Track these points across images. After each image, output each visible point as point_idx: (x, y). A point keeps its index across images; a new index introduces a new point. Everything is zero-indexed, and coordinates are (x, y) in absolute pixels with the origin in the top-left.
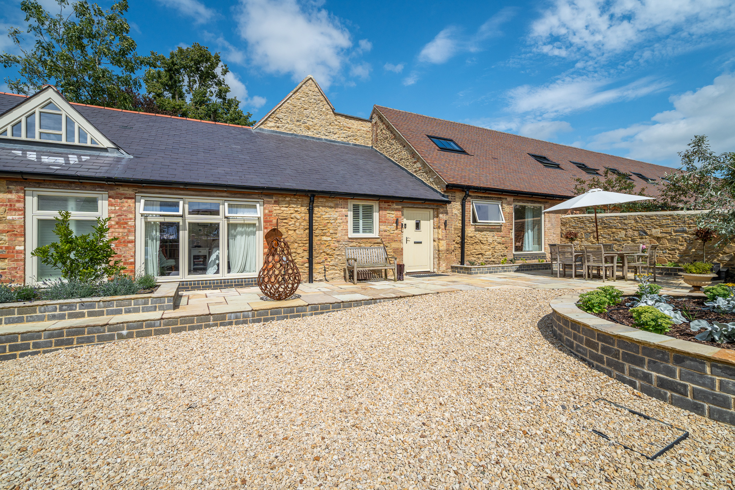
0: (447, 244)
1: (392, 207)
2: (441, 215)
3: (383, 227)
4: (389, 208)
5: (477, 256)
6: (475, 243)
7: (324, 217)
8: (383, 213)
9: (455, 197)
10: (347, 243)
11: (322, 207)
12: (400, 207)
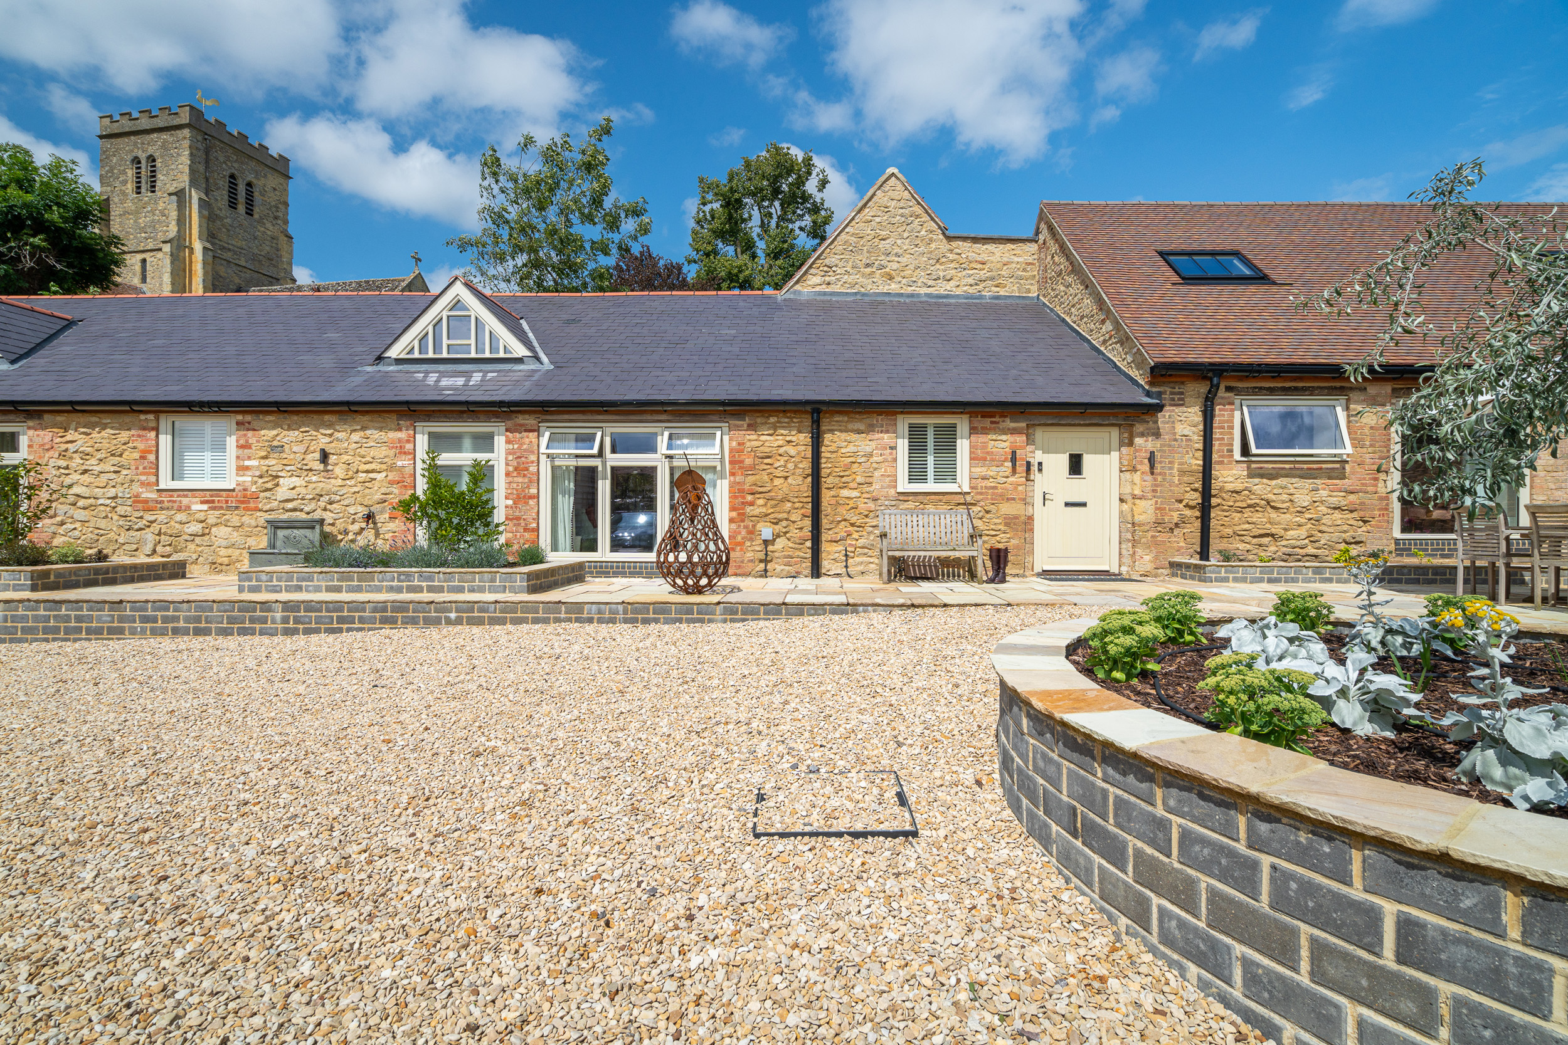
0: (1157, 509)
1: (1002, 425)
2: (1138, 441)
3: (979, 471)
4: (994, 429)
5: (1255, 541)
6: (1249, 506)
7: (843, 451)
8: (981, 439)
9: (1182, 393)
10: (894, 503)
11: (841, 431)
12: (1024, 425)
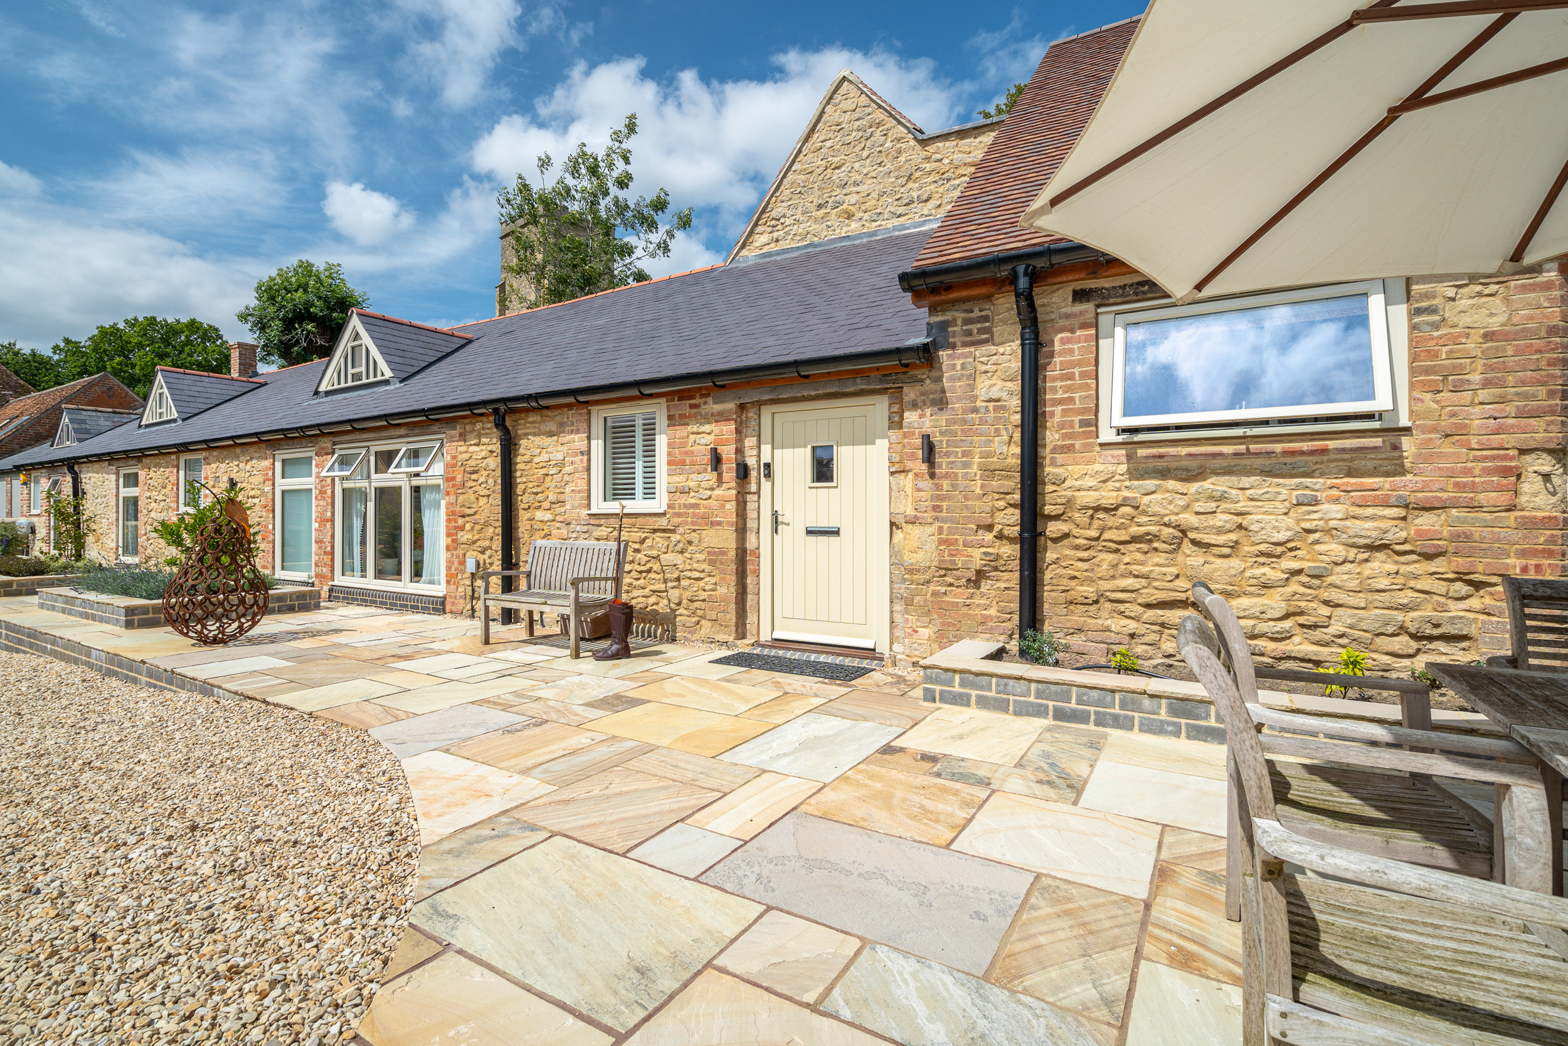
0: (942, 542)
1: (704, 409)
2: (910, 417)
3: (679, 480)
4: (695, 415)
7: (536, 460)
8: (681, 431)
9: (986, 319)
10: (585, 528)
11: (535, 434)
12: (730, 406)
